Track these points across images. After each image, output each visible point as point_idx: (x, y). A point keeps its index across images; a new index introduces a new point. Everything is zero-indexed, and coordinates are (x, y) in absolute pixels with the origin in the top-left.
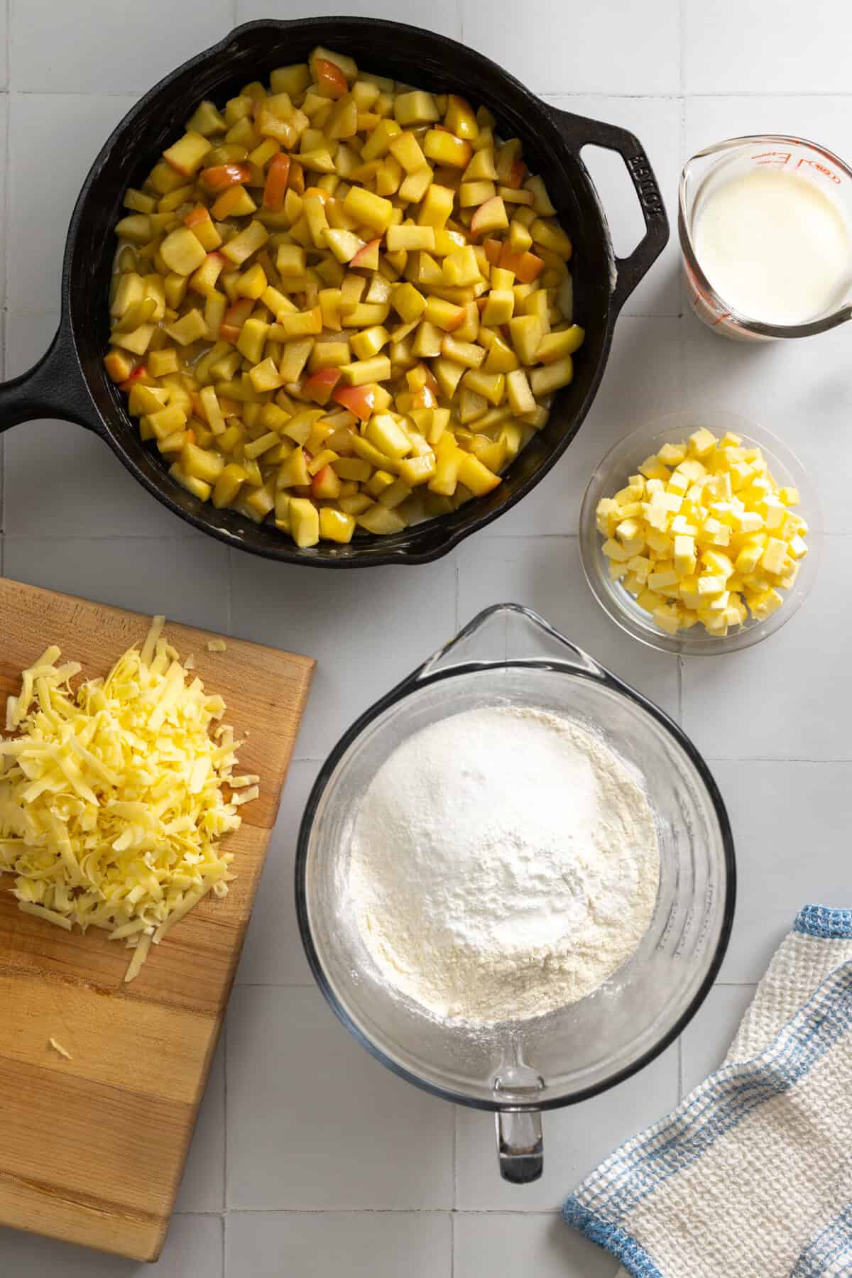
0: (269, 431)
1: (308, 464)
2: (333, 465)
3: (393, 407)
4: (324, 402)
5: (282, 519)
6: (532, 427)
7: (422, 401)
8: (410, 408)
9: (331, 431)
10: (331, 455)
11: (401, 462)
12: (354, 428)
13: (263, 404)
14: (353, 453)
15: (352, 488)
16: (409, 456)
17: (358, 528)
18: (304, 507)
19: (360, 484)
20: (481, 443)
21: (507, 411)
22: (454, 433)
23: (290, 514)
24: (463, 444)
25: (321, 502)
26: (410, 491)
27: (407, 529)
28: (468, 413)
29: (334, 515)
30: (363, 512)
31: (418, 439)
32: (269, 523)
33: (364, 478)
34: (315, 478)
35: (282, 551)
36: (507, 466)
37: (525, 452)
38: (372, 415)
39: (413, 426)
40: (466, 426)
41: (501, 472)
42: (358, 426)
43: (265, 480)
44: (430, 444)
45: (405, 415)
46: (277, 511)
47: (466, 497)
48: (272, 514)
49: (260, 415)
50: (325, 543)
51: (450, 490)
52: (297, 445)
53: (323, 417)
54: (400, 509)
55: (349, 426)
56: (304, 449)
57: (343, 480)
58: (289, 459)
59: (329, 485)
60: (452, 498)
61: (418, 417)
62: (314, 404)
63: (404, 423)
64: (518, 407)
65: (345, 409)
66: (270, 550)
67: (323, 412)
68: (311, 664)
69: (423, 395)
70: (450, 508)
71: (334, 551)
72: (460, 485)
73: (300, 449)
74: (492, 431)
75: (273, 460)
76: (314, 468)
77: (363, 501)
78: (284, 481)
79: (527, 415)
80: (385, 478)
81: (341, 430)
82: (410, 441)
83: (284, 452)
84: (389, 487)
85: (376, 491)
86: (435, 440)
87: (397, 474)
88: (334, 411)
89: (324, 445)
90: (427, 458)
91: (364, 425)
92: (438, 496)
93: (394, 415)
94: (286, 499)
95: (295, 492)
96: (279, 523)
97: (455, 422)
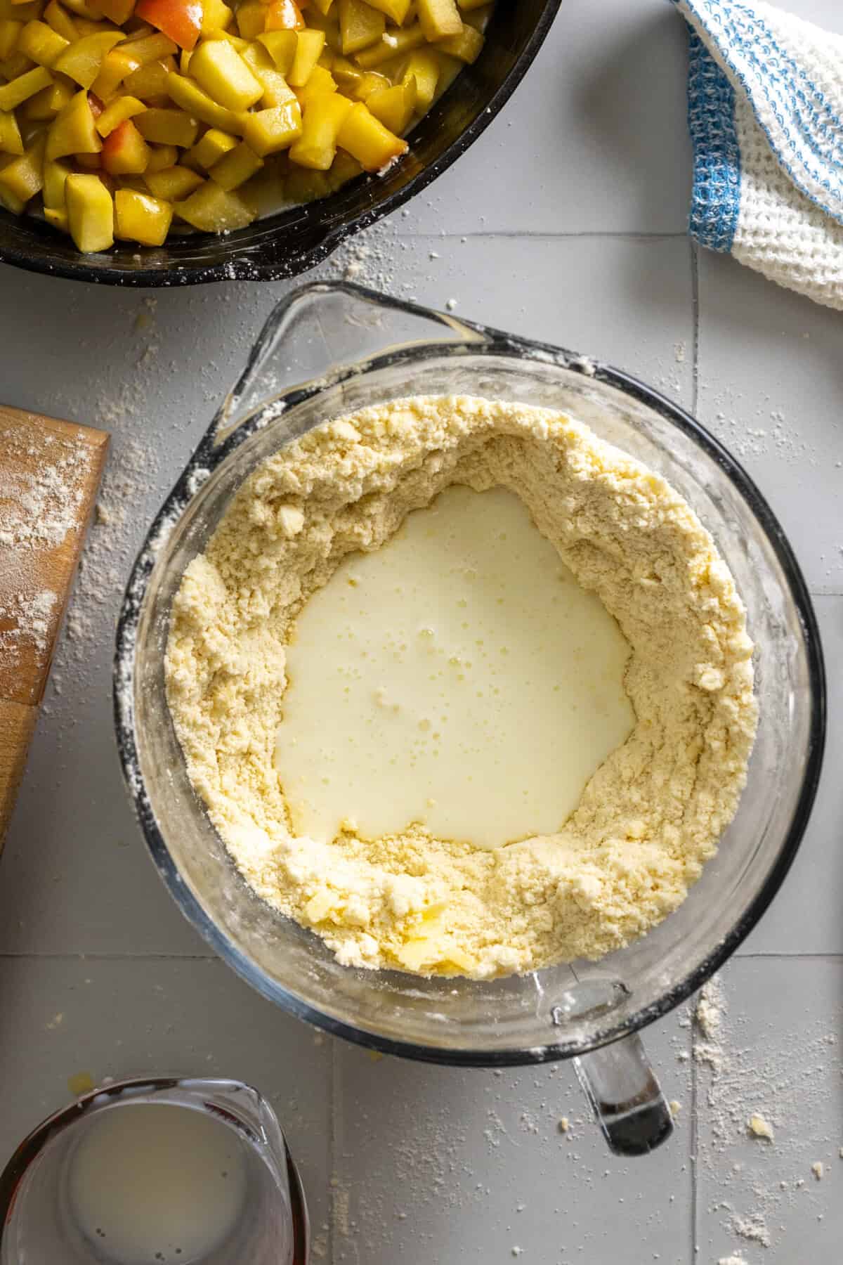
0: (33, 65)
1: (96, 118)
2: (136, 120)
3: (233, 27)
4: (122, 18)
5: (54, 208)
6: (456, 59)
7: (279, 19)
8: (261, 28)
9: (134, 66)
10: (132, 104)
11: (245, 116)
12: (171, 60)
13: (24, 23)
14: (168, 102)
15: (167, 157)
16: (259, 106)
17: (177, 223)
18: (89, 187)
19: (180, 151)
20: (375, 86)
21: (416, 35)
22: (331, 70)
23: (69, 200)
24: (346, 88)
25: (117, 180)
26: (260, 163)
27: (255, 225)
28: (353, 37)
29: (139, 202)
30: (184, 196)
31: (274, 81)
32: (36, 215)
33: (186, 142)
34: (109, 141)
35: (54, 259)
36: (415, 124)
37: (445, 100)
38: (200, 40)
39: (265, 58)
40: (350, 58)
41: (408, 131)
42: (177, 58)
43: (27, 146)
44: (293, 88)
45: (252, 40)
46: (48, 194)
47: (350, 172)
48: (38, 200)
49: (19, 39)
50: (123, 246)
51: (324, 161)
52: (79, 88)
53: (120, 44)
54: (244, 192)
55: (162, 58)
56: (90, 94)
57: (152, 145)
58: (69, 111)
59: (131, 152)
60: (327, 174)
61: (273, 43)
62: (106, 23)
63: (250, 53)
64: (433, 27)
65: (156, 31)
66: (33, 258)
67: (120, 36)
68: (100, 440)
69: (283, 8)
70: (325, 189)
71: (137, 257)
72: (341, 152)
73: (84, 94)
74: (392, 65)
75: (39, 112)
76: (108, 124)
77: (185, 178)
78: (58, 144)
79: (448, 39)
80: (220, 141)
81: (149, 65)
82: (261, 81)
83: (58, 100)
84: (227, 156)
85: (206, 162)
86: (300, 79)
87: (239, 134)
88: (136, 34)
89: (123, 87)
90: (289, 109)
91: (186, 56)
92: (306, 170)
93: (236, 41)
94: (61, 175)
95: (74, 163)
96: (51, 213)
97: (333, 53)
